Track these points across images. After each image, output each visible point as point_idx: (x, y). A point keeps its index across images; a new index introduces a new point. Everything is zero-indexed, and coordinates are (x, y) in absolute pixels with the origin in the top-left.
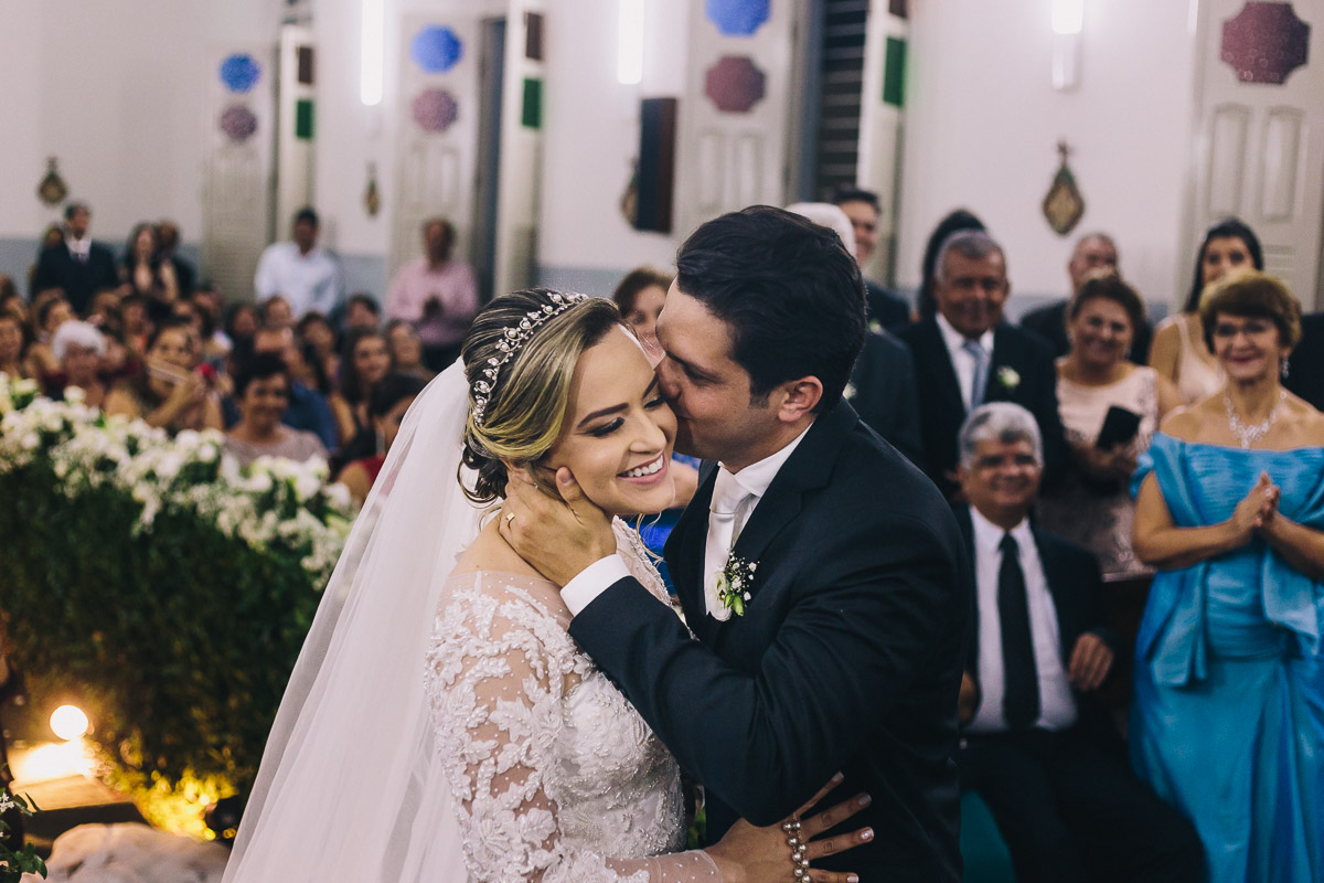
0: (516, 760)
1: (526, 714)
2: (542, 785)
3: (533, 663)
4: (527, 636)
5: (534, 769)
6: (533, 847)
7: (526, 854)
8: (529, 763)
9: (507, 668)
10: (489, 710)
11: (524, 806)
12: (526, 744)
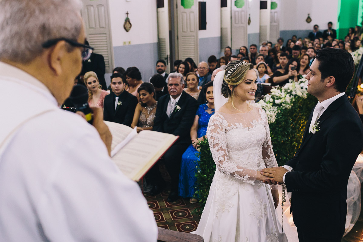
0: (216, 142)
1: (218, 135)
2: (221, 146)
3: (219, 126)
4: (218, 122)
5: (220, 144)
6: (220, 157)
7: (218, 158)
8: (219, 143)
9: (214, 127)
10: (212, 134)
11: (218, 150)
12: (218, 140)
